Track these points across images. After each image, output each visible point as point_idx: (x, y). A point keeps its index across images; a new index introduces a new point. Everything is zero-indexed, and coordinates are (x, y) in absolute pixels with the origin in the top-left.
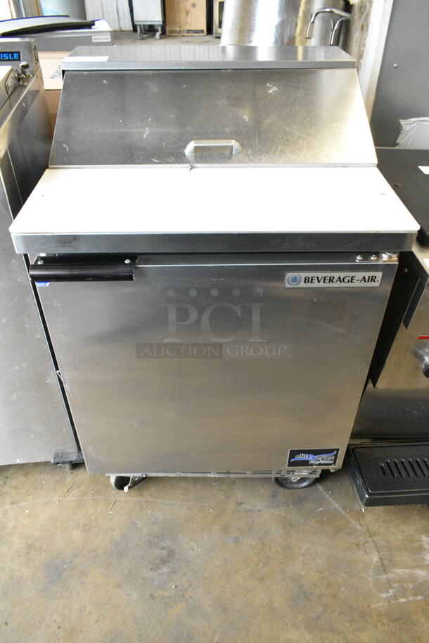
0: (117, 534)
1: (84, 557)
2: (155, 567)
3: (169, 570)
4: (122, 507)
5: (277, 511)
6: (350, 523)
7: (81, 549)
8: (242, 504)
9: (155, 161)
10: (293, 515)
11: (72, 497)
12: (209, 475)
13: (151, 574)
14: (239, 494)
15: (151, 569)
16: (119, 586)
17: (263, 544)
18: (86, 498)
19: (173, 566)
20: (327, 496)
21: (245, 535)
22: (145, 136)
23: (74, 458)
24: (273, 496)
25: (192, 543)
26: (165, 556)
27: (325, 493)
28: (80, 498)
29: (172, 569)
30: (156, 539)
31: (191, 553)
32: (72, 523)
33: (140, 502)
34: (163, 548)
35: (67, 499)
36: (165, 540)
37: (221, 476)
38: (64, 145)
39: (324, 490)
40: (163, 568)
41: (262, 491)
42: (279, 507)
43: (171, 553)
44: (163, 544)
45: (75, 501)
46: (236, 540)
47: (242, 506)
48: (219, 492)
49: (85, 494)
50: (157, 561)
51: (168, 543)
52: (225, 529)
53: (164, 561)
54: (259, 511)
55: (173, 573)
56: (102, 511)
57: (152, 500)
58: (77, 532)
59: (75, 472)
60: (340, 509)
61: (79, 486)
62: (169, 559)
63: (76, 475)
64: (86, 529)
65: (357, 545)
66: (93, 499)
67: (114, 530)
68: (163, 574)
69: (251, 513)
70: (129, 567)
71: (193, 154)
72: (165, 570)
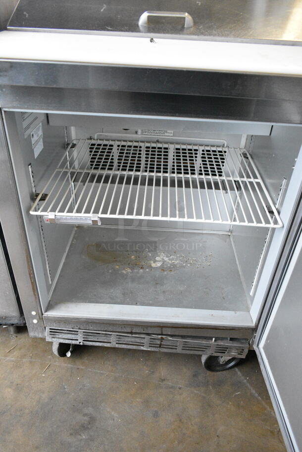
0: (45, 397)
1: (11, 414)
2: (75, 433)
3: (87, 438)
4: (55, 371)
5: (196, 390)
6: (265, 409)
7: (10, 406)
8: (164, 380)
9: (109, 28)
10: (212, 396)
11: (12, 358)
12: (142, 348)
13: (70, 439)
14: (163, 370)
15: (71, 434)
16: (37, 448)
17: (180, 420)
18: (24, 360)
19: (92, 434)
20: (245, 381)
21: (163, 410)
22: (102, 10)
23: (16, 321)
24: (195, 376)
25: (113, 413)
26: (86, 422)
27: (243, 378)
28: (19, 359)
29: (91, 436)
30: (81, 405)
31: (111, 422)
32: (6, 381)
33: (71, 368)
34: (85, 415)
35: (8, 358)
36: (89, 407)
37: (153, 349)
38: (25, 13)
39: (243, 375)
40: (82, 434)
41: (185, 370)
42: (199, 386)
43: (92, 419)
44: (86, 411)
45: (13, 361)
46: (156, 415)
47: (164, 383)
48: (145, 367)
49: (24, 356)
50: (77, 427)
51: (90, 410)
52: (146, 402)
53: (84, 428)
54: (180, 388)
55: (91, 440)
56: (36, 373)
57: (83, 368)
58: (10, 390)
59: (19, 336)
60: (257, 395)
61: (20, 349)
62: (89, 426)
63: (20, 339)
64: (18, 388)
65: (272, 432)
66: (31, 362)
67: (43, 392)
68: (81, 439)
69: (172, 390)
70: (50, 429)
71: (146, 25)
72: (84, 437)
